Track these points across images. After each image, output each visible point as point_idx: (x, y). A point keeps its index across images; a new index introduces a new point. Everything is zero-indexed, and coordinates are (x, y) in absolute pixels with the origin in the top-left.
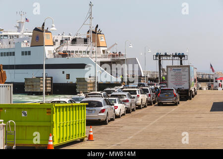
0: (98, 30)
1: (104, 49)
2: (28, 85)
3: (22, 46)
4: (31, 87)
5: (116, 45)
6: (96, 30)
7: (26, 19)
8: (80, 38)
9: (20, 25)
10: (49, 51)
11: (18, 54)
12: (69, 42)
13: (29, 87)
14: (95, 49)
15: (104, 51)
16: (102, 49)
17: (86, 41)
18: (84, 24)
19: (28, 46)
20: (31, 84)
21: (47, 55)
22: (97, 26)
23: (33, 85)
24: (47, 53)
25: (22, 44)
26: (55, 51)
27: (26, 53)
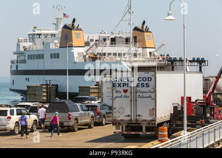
0: (145, 27)
1: (151, 50)
2: (30, 94)
3: (51, 47)
4: (33, 96)
5: (164, 46)
6: (143, 27)
7: (64, 14)
8: (120, 37)
9: (57, 21)
10: (79, 54)
11: (47, 56)
12: (108, 42)
13: (32, 96)
14: (140, 50)
15: (150, 53)
16: (149, 50)
17: (127, 40)
18: (122, 20)
19: (57, 48)
20: (33, 92)
21: (75, 58)
22: (144, 23)
23: (35, 94)
24: (76, 55)
25: (51, 45)
26: (85, 54)
27: (55, 56)
